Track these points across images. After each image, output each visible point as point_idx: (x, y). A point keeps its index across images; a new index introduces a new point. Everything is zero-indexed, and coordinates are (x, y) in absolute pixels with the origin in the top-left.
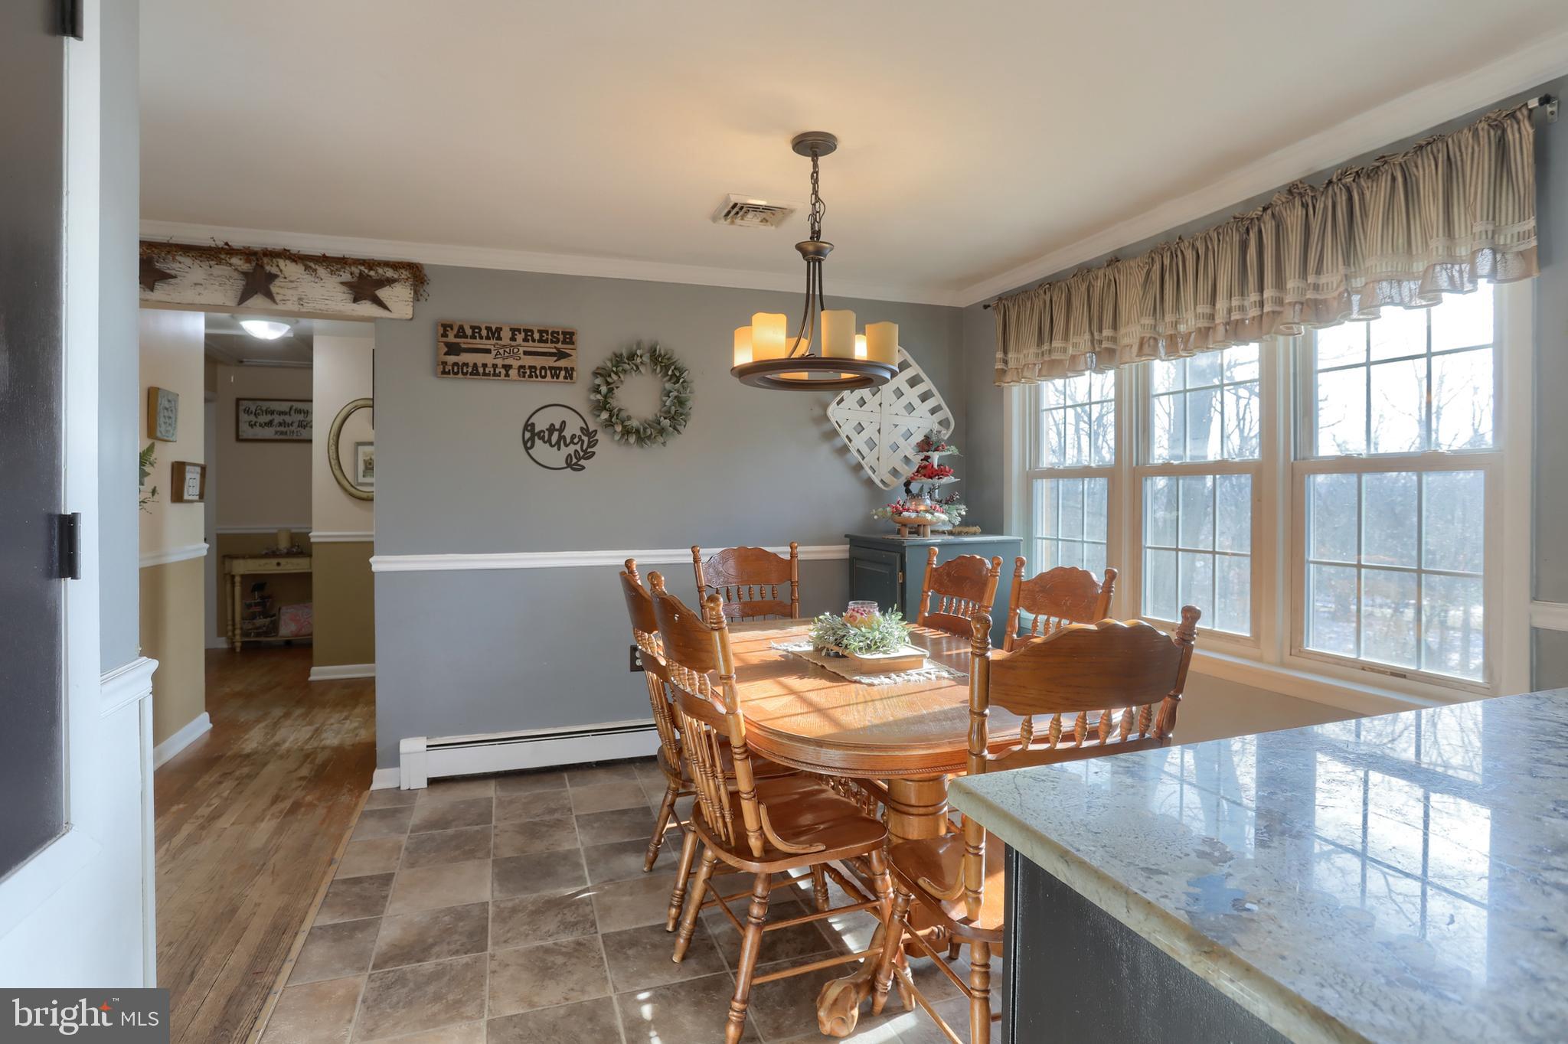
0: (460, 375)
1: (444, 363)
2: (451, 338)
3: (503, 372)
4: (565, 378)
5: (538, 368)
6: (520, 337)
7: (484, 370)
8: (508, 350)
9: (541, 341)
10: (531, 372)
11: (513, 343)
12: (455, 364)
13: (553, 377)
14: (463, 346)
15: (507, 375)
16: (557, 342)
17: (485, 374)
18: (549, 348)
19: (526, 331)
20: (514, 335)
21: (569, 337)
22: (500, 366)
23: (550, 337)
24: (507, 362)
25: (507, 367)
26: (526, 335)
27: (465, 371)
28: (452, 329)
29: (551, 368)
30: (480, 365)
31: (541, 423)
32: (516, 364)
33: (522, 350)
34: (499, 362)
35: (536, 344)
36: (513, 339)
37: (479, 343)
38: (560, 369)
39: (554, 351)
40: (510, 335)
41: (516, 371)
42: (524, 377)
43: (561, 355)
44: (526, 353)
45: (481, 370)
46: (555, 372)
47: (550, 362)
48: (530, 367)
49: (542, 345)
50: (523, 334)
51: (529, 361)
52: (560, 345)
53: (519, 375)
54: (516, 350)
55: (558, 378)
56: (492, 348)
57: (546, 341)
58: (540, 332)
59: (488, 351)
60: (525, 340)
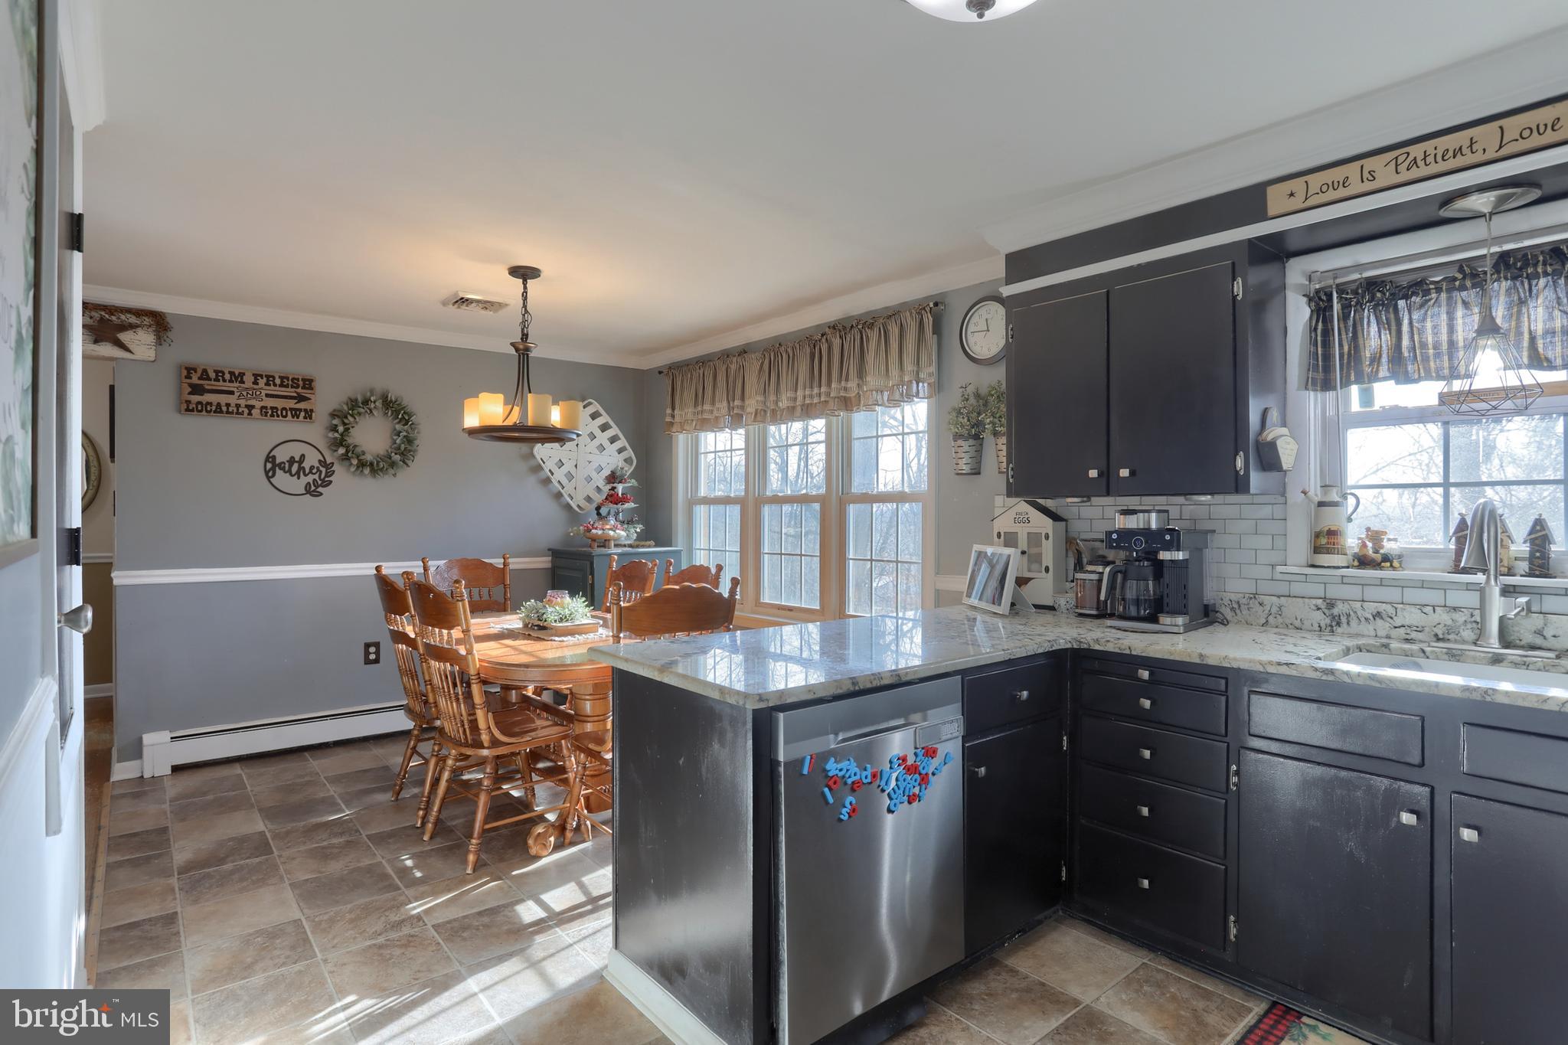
0: (204, 413)
1: (188, 402)
2: (195, 380)
3: (246, 411)
4: (305, 418)
5: (280, 409)
6: (262, 382)
7: (228, 408)
8: (251, 392)
9: (281, 385)
10: (272, 412)
11: (255, 387)
12: (199, 403)
13: (293, 417)
14: (207, 387)
15: (250, 414)
16: (298, 387)
17: (228, 412)
18: (290, 392)
19: (268, 377)
20: (256, 379)
21: (308, 383)
22: (243, 405)
23: (290, 383)
24: (250, 402)
25: (250, 408)
26: (268, 380)
27: (209, 409)
28: (196, 372)
29: (291, 409)
30: (223, 404)
31: (281, 456)
32: (258, 404)
33: (264, 393)
34: (243, 402)
35: (277, 388)
36: (255, 383)
37: (221, 385)
38: (300, 410)
39: (295, 395)
40: (253, 380)
41: (259, 411)
42: (266, 416)
43: (301, 398)
44: (267, 395)
45: (224, 409)
46: (295, 413)
47: (291, 404)
48: (272, 408)
49: (283, 389)
50: (265, 379)
51: (270, 403)
52: (299, 390)
53: (262, 415)
54: (258, 393)
55: (298, 418)
56: (235, 390)
57: (287, 386)
58: (282, 378)
59: (232, 393)
60: (267, 384)
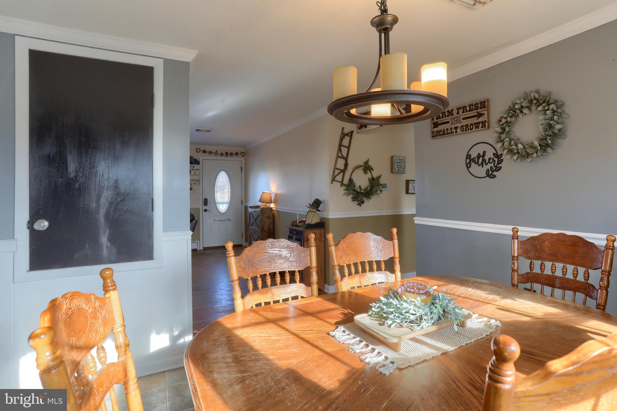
0: (439, 136)
1: (433, 132)
2: (435, 121)
3: (454, 130)
4: (482, 127)
5: (469, 125)
6: (461, 111)
7: (447, 132)
8: (456, 120)
9: (470, 110)
10: (466, 128)
11: (458, 115)
12: (437, 132)
13: (476, 128)
14: (439, 122)
15: (456, 132)
16: (477, 109)
17: (448, 134)
18: (474, 113)
19: (463, 107)
20: (458, 111)
21: (484, 104)
22: (453, 128)
23: (474, 107)
24: (456, 126)
25: (456, 128)
26: (463, 110)
27: (440, 134)
29: (475, 124)
30: (445, 130)
32: (459, 125)
33: (462, 117)
34: (453, 126)
35: (468, 113)
36: (458, 113)
37: (445, 119)
38: (479, 123)
39: (476, 114)
40: (457, 112)
41: (460, 129)
42: (463, 131)
43: (480, 115)
44: (464, 119)
45: (446, 132)
46: (477, 125)
47: (475, 120)
48: (466, 125)
49: (471, 112)
50: (462, 109)
51: (465, 122)
52: (479, 110)
53: (461, 131)
54: (459, 119)
55: (478, 128)
56: (450, 120)
57: (472, 110)
58: (469, 106)
59: (448, 122)
60: (463, 112)
